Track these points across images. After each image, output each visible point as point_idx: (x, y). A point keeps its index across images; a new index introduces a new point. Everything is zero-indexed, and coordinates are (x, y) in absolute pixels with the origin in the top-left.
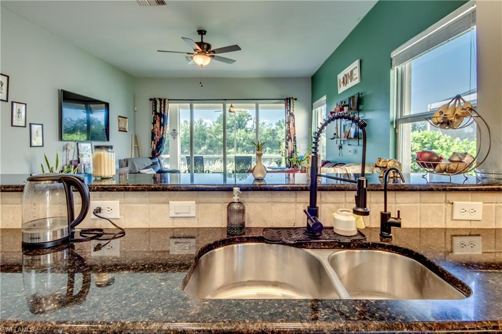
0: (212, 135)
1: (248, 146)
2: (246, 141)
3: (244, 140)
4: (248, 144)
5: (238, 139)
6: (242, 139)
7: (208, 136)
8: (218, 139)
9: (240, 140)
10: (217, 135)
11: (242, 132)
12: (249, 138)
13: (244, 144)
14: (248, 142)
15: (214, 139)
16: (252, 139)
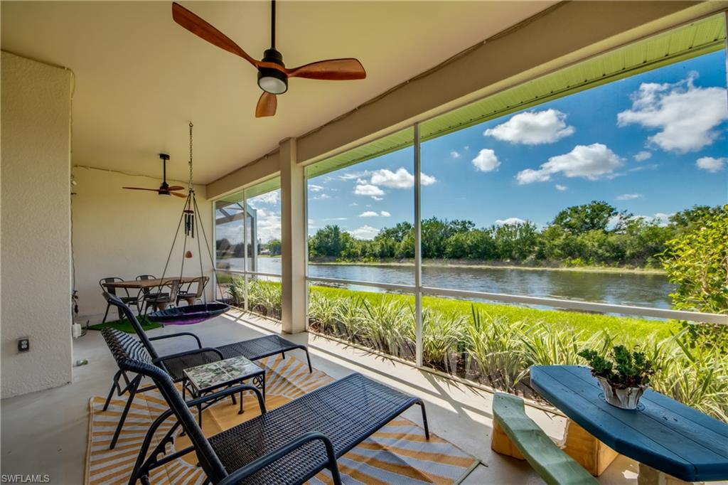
0: (544, 241)
1: (608, 254)
2: (603, 247)
3: (600, 246)
4: (607, 251)
5: (589, 244)
6: (596, 244)
7: (537, 242)
8: (555, 245)
9: (593, 246)
10: (553, 240)
11: (597, 234)
12: (609, 242)
13: (600, 251)
14: (608, 249)
15: (548, 245)
16: (615, 243)
